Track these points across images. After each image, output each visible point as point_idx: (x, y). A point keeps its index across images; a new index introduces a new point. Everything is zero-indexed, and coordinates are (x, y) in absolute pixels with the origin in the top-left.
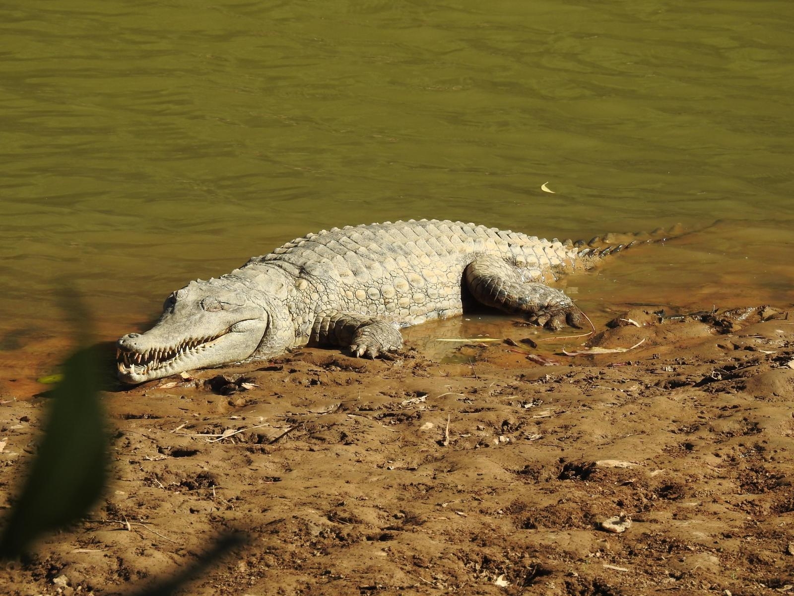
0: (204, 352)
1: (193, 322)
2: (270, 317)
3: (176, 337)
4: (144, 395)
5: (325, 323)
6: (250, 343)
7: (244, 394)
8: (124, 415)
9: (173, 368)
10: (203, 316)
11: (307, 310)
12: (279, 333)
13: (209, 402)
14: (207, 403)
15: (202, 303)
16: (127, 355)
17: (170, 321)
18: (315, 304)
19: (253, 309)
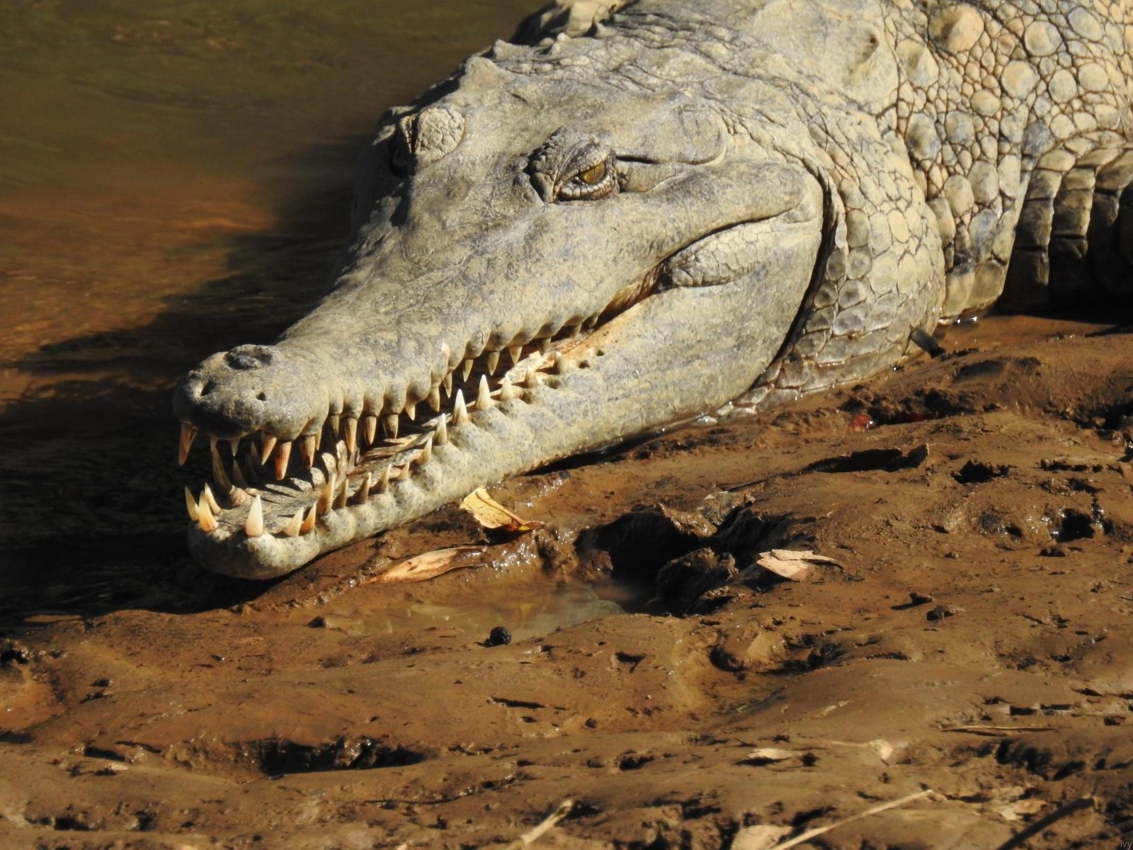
0: (560, 393)
1: (501, 261)
2: (837, 201)
3: (435, 340)
4: (318, 623)
5: (1070, 202)
6: (754, 326)
7: (775, 608)
8: (252, 744)
9: (427, 484)
10: (540, 228)
11: (991, 147)
12: (879, 268)
13: (622, 657)
14: (614, 661)
15: (530, 170)
16: (224, 447)
17: (398, 264)
18: (1023, 112)
19: (757, 172)
